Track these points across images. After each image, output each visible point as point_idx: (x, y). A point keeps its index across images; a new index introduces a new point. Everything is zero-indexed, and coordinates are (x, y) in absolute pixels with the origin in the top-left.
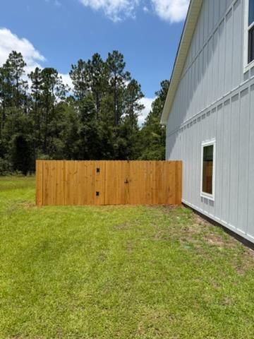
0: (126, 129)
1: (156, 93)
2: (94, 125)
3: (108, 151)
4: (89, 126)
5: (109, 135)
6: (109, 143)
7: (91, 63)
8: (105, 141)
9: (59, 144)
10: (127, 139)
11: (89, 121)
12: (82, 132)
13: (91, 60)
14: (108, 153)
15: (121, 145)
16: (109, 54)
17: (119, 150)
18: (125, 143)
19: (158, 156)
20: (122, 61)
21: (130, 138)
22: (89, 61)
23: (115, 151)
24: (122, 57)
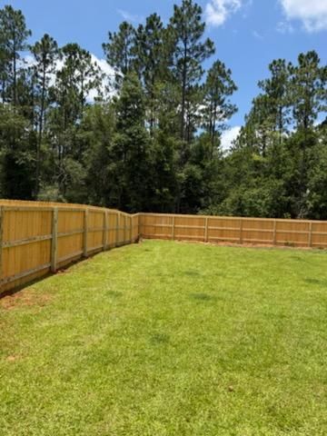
0: (201, 150)
1: (260, 84)
2: (138, 132)
3: (165, 187)
4: (130, 135)
5: (168, 154)
6: (167, 169)
7: (143, 31)
8: (160, 166)
9: (77, 170)
10: (203, 167)
11: (130, 125)
12: (115, 148)
13: (145, 25)
14: (165, 190)
15: (191, 177)
16: (175, 7)
17: (187, 184)
18: (198, 174)
19: (263, 198)
20: (199, 18)
21: (208, 164)
22: (141, 27)
23: (180, 187)
24: (200, 11)
